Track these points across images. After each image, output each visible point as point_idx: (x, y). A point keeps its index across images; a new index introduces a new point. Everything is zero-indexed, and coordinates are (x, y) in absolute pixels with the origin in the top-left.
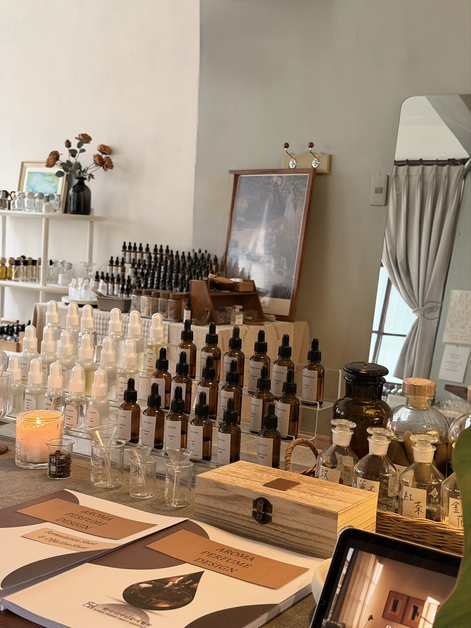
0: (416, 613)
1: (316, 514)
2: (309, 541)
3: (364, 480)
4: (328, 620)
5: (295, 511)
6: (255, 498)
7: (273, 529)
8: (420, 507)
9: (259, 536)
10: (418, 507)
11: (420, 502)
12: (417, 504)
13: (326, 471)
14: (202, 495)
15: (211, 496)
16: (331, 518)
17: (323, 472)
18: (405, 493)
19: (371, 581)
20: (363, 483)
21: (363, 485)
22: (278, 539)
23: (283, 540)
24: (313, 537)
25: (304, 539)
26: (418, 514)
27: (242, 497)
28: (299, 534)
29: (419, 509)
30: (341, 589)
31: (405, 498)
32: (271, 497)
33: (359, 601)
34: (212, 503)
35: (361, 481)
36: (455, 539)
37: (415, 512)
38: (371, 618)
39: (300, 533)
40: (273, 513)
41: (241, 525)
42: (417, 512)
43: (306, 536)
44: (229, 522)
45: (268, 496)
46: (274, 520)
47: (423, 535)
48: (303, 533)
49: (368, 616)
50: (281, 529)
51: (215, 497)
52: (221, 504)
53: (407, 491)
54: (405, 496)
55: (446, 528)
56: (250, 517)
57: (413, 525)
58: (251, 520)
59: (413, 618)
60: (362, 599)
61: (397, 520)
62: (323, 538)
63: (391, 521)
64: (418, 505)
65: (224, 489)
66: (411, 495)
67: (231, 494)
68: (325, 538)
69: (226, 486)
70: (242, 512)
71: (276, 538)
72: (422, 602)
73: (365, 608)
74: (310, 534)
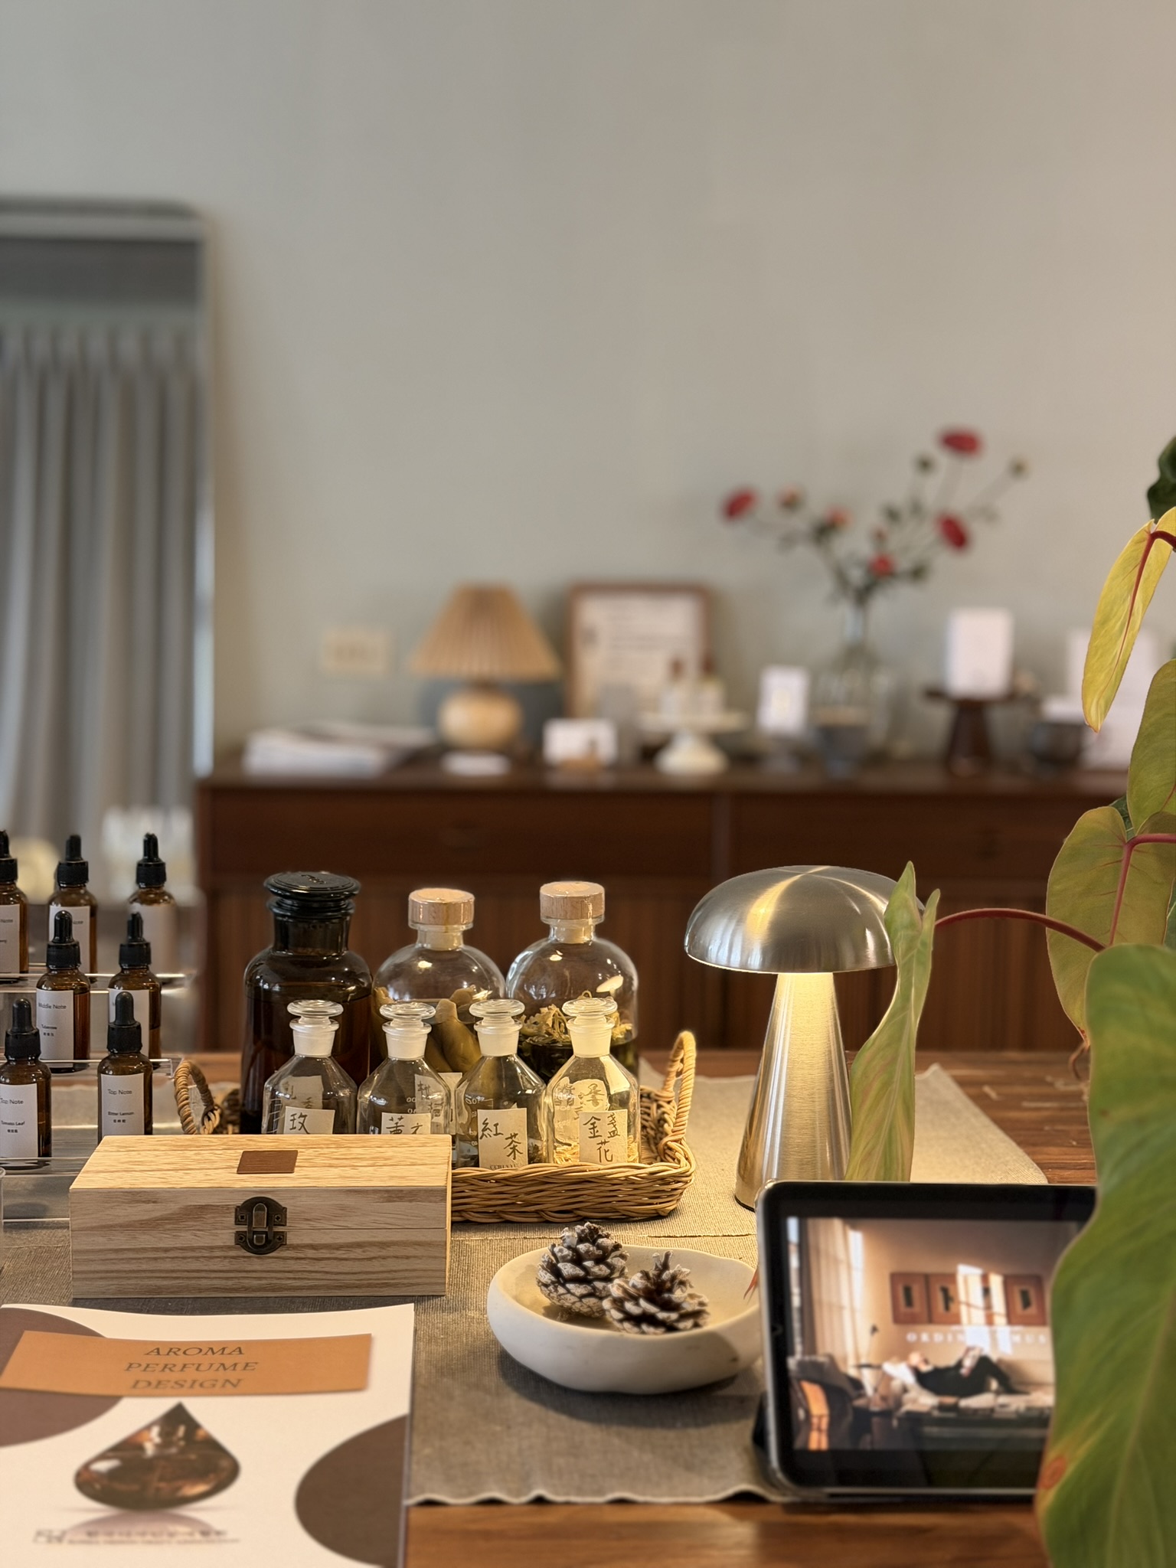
0: (949, 1298)
1: (395, 1201)
2: (383, 1262)
3: (399, 1115)
4: (798, 1356)
5: (343, 1208)
6: (240, 1203)
7: (292, 1258)
8: (516, 1144)
9: (255, 1283)
10: (512, 1146)
11: (515, 1135)
12: (510, 1140)
13: (301, 1116)
14: (92, 1228)
15: (116, 1225)
16: (430, 1202)
17: (293, 1120)
18: (484, 1124)
19: (849, 1267)
20: (397, 1123)
21: (397, 1127)
22: (305, 1275)
23: (318, 1276)
24: (391, 1251)
25: (370, 1259)
26: (514, 1159)
27: (203, 1208)
28: (358, 1253)
29: (514, 1149)
30: (802, 1295)
31: (483, 1135)
32: (282, 1191)
33: (841, 1308)
34: (121, 1240)
35: (392, 1120)
36: (603, 1188)
37: (509, 1156)
38: (874, 1330)
39: (359, 1251)
40: (288, 1224)
41: (206, 1271)
42: (512, 1156)
43: (374, 1252)
44: (173, 1271)
45: (274, 1191)
46: (291, 1239)
47: (538, 1197)
48: (367, 1248)
49: (867, 1328)
50: (311, 1253)
51: (128, 1227)
52: (147, 1237)
53: (486, 1119)
54: (484, 1130)
55: (586, 1171)
56: (230, 1248)
57: (517, 1182)
58: (233, 1253)
59: (947, 1308)
60: (845, 1301)
61: (483, 1179)
62: (416, 1247)
63: (472, 1184)
64: (513, 1141)
65: (154, 1202)
66: (496, 1125)
67: (173, 1207)
68: (419, 1245)
69: (158, 1193)
70: (206, 1240)
71: (299, 1275)
72: (952, 1277)
73: (858, 1316)
74: (383, 1245)
